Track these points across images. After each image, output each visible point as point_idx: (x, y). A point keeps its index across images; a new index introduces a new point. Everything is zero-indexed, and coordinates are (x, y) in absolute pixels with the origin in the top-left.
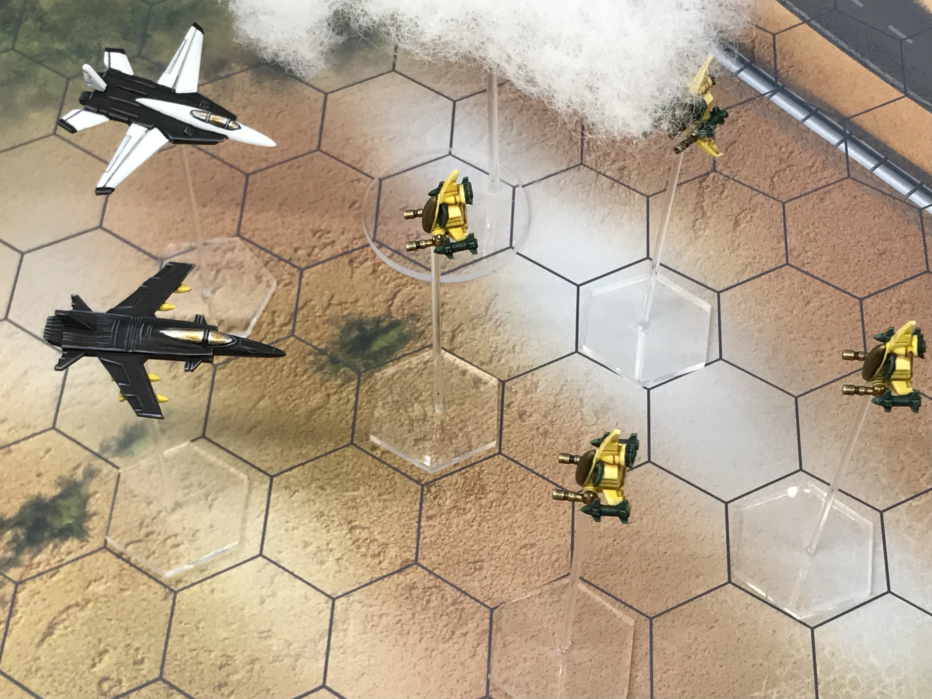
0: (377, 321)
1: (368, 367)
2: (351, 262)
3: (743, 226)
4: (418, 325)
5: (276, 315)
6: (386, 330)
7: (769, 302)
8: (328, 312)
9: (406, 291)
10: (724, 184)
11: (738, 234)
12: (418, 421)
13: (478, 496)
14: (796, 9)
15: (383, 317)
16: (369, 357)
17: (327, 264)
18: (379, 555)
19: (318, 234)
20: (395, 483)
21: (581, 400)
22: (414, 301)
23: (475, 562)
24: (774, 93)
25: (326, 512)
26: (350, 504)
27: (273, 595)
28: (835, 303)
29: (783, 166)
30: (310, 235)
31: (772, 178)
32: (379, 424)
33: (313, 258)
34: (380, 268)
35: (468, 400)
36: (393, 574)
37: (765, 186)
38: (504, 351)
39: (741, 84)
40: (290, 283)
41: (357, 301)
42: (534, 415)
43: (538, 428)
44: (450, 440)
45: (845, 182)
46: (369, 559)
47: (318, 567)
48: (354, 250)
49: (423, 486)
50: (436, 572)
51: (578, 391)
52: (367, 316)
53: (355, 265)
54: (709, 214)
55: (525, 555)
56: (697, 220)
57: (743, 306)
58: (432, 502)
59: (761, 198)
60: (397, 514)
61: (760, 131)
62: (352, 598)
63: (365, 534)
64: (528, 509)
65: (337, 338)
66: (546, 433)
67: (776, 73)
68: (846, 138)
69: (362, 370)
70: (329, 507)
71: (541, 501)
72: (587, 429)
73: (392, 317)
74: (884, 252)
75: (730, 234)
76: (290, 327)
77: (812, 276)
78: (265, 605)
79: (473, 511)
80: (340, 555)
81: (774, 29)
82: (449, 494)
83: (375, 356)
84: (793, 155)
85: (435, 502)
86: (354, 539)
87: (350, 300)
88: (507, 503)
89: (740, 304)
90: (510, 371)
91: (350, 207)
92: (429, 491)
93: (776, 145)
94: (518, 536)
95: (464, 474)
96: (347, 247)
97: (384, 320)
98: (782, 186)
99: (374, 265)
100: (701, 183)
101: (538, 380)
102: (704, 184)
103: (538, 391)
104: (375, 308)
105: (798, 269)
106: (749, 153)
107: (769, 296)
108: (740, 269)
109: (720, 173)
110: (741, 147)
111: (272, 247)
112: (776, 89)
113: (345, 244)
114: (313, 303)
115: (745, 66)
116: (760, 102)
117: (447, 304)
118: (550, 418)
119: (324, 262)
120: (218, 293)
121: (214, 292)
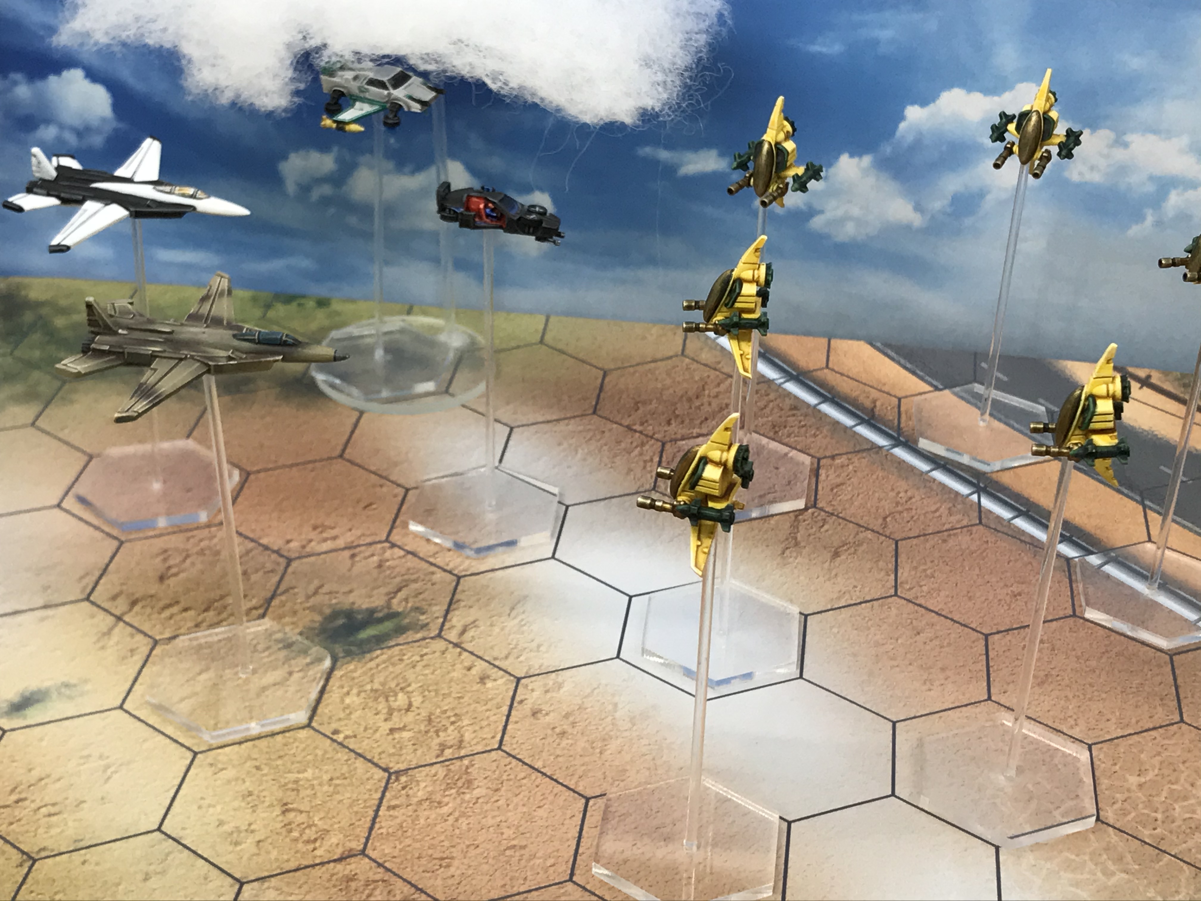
0: (371, 612)
1: (349, 654)
2: (353, 556)
3: (843, 557)
4: (422, 617)
5: (246, 599)
6: (380, 621)
7: (869, 629)
8: (312, 600)
9: (414, 586)
10: (825, 520)
11: (837, 564)
12: (400, 710)
13: (462, 790)
14: (927, 378)
15: (379, 608)
16: (352, 644)
17: (323, 556)
18: (316, 840)
19: (320, 529)
20: (355, 769)
21: (616, 705)
22: (421, 597)
23: (442, 859)
24: (894, 446)
25: (256, 792)
26: (290, 786)
27: (163, 873)
28: (953, 636)
29: (900, 508)
30: (310, 529)
31: (885, 519)
32: (348, 711)
33: (308, 549)
34: (388, 564)
35: (470, 695)
36: (329, 862)
37: (877, 525)
38: (525, 649)
39: (856, 436)
40: (272, 571)
41: (350, 592)
42: (552, 714)
43: (554, 728)
44: (437, 732)
45: (974, 529)
46: (300, 845)
47: (231, 848)
48: (359, 546)
49: (390, 775)
50: (387, 865)
51: (613, 695)
52: (359, 607)
53: (357, 559)
54: (803, 544)
55: (511, 856)
56: (787, 548)
57: (835, 630)
58: (400, 791)
59: (869, 535)
60: (349, 801)
61: (874, 477)
62: (266, 885)
63: (301, 818)
64: (525, 809)
65: (317, 624)
66: (563, 733)
67: (899, 429)
68: (979, 490)
69: (341, 655)
70: (261, 788)
71: (544, 802)
72: (618, 733)
73: (391, 608)
74: (1020, 594)
75: (827, 564)
76: (262, 611)
77: (926, 609)
78: (148, 883)
79: (450, 805)
80: (262, 838)
81: (900, 394)
82: (423, 785)
83: (361, 643)
84: (914, 500)
85: (403, 792)
86: (286, 822)
87: (341, 591)
88: (498, 801)
89: (831, 628)
90: (529, 669)
91: (365, 507)
92: (397, 779)
93: (893, 490)
94: (504, 836)
95: (448, 766)
96: (353, 542)
97: (380, 611)
98: (897, 526)
99: (381, 561)
100: (796, 516)
101: (564, 681)
102: (800, 517)
103: (562, 691)
104: (372, 599)
105: (909, 601)
106: (858, 495)
107: (870, 623)
108: (835, 596)
109: (822, 509)
110: (849, 489)
111: (260, 538)
112: (898, 443)
113: (349, 540)
114: (296, 590)
115: (862, 421)
116: (877, 453)
117: (463, 601)
118: (571, 719)
119: (321, 554)
120: (182, 575)
121: (176, 575)
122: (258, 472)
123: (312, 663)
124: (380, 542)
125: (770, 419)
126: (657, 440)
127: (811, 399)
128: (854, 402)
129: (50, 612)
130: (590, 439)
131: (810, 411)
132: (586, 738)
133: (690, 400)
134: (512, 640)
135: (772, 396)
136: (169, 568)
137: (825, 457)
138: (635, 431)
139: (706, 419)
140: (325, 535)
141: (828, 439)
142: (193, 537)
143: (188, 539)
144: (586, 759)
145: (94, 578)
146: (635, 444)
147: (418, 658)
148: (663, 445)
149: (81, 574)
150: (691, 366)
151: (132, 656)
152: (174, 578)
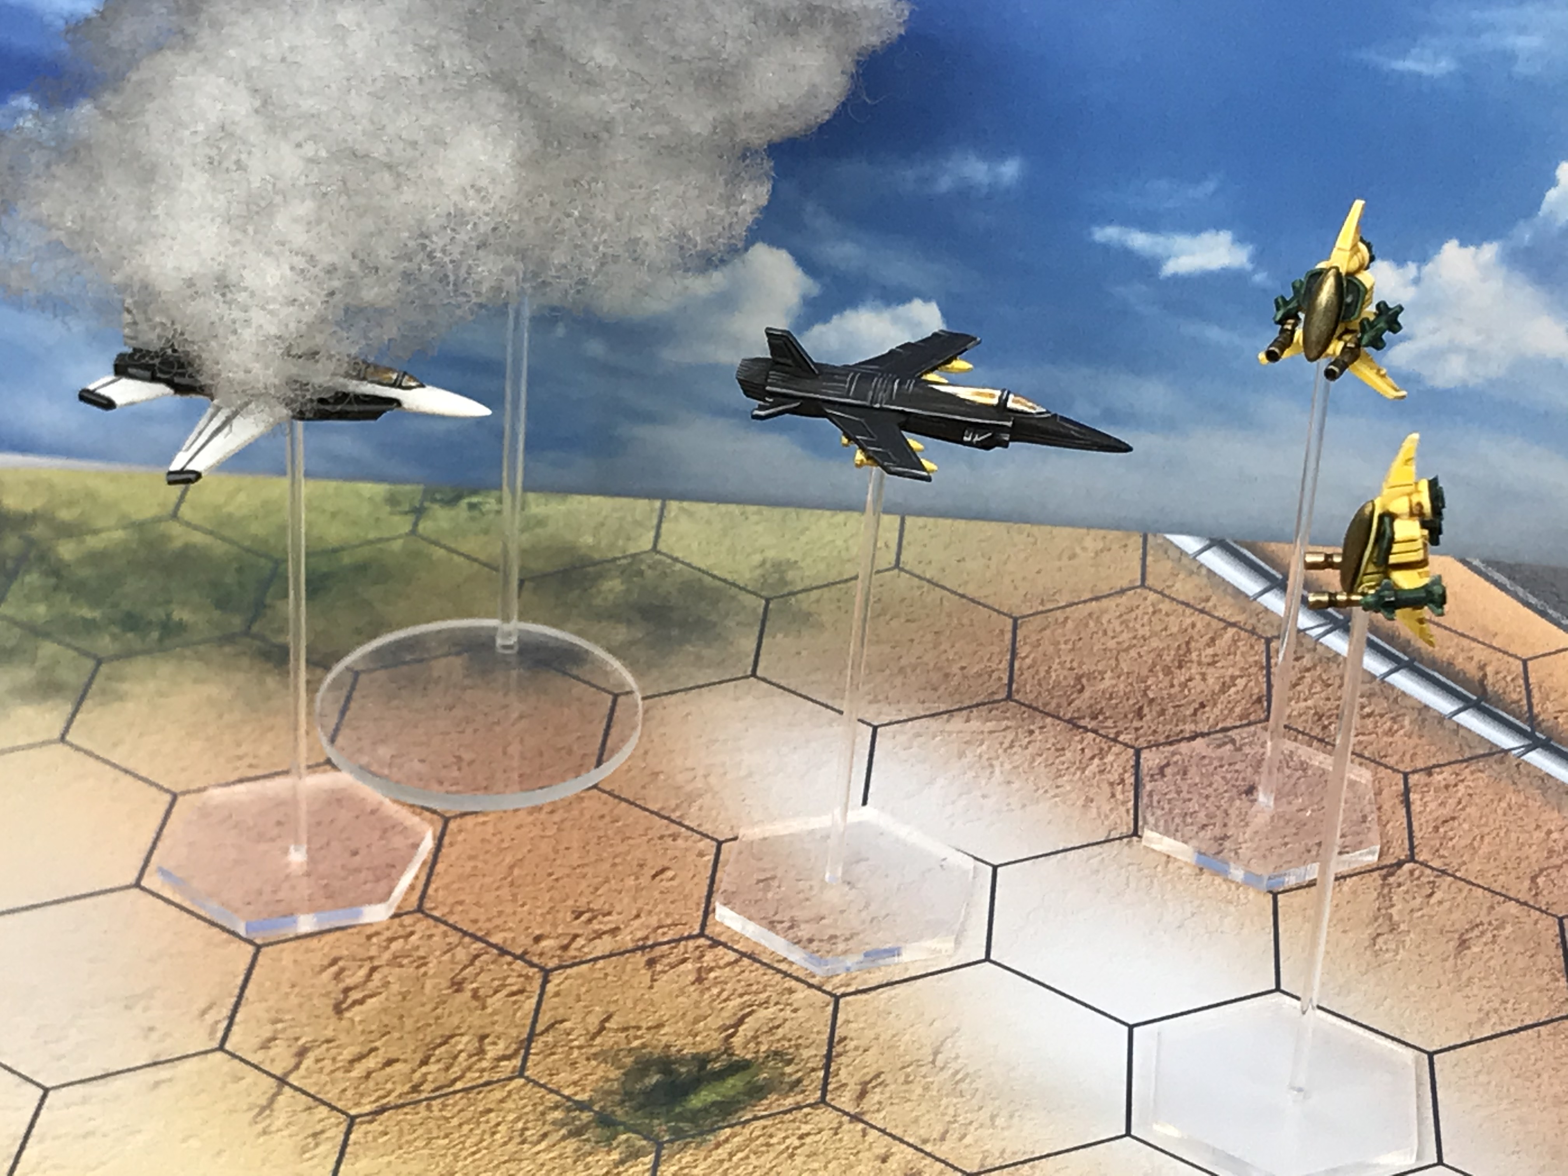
0: (702, 1060)
1: (678, 1134)
2: (651, 963)
3: (1475, 949)
4: (788, 1070)
5: (487, 1041)
6: (720, 1075)
7: (1539, 1075)
8: (598, 1040)
9: (763, 1014)
10: (1434, 882)
11: (1467, 961)
15: (714, 1054)
16: (681, 1117)
17: (601, 964)
19: (586, 916)
22: (780, 1032)
24: (1529, 749)
29: (1555, 860)
30: (569, 917)
31: (1534, 879)
33: (572, 952)
34: (712, 975)
37: (1522, 890)
38: (971, 1123)
39: (1461, 732)
40: (521, 992)
41: (660, 1026)
48: (658, 944)
52: (679, 1051)
53: (659, 968)
54: (1403, 927)
56: (1379, 935)
57: (1483, 1078)
59: (1512, 908)
61: (1504, 804)
65: (616, 1085)
67: (1532, 719)
69: (667, 1138)
73: (733, 1054)
75: (1451, 960)
76: (517, 1062)
81: (1525, 652)
83: (694, 1117)
87: (644, 1025)
89: (1476, 1074)
90: (985, 1158)
91: (654, 877)
93: (1538, 827)
96: (646, 938)
97: (716, 1060)
98: (1556, 890)
99: (699, 970)
100: (1384, 878)
102: (1391, 880)
104: (698, 1039)
106: (1482, 837)
107: (1540, 1064)
108: (1474, 1017)
109: (1424, 864)
110: (1466, 826)
111: (488, 933)
112: (1535, 744)
113: (639, 934)
114: (567, 1025)
115: (1467, 704)
116: (1501, 762)
117: (852, 1039)
119: (596, 960)
120: (371, 1002)
121: (361, 1002)
122: (463, 815)
123: (622, 1162)
124: (690, 937)
125: (1310, 703)
126: (1126, 745)
127: (1377, 667)
128: (1448, 669)
129: (163, 1073)
130: (1011, 746)
131: (1376, 686)
133: (1167, 671)
134: (947, 1107)
135: (1306, 661)
136: (347, 990)
137: (1414, 772)
138: (1086, 730)
139: (1202, 705)
141: (1415, 740)
142: (375, 934)
145: (226, 1012)
146: (1088, 753)
147: (797, 1143)
148: (1138, 753)
149: (202, 1004)
150: (1161, 606)
151: (317, 1145)
152: (357, 1008)
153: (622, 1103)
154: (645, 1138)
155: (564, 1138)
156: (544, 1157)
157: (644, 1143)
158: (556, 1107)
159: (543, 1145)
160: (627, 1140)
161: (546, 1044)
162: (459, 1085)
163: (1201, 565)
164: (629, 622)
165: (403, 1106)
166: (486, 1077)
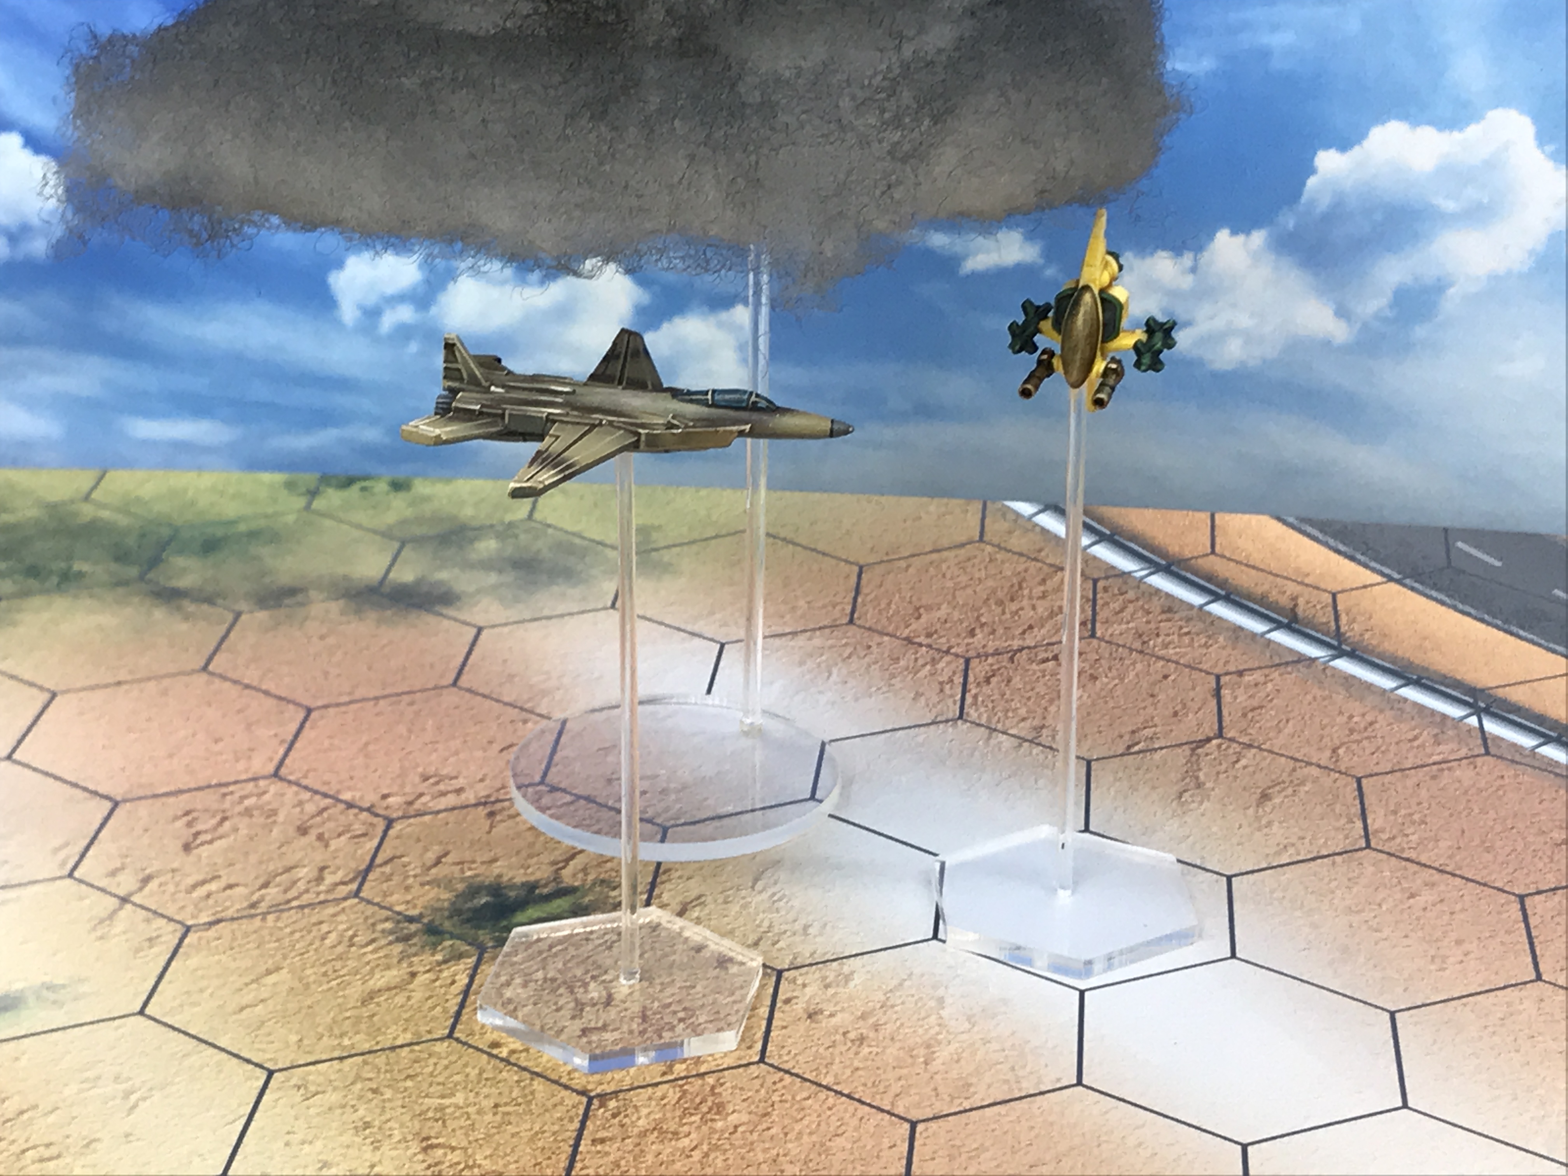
0: (532, 887)
2: (491, 814)
3: (1277, 801)
4: (613, 894)
5: (327, 871)
6: (548, 898)
7: (1333, 892)
8: (433, 872)
10: (1240, 753)
11: (1268, 809)
12: (595, 1005)
13: (709, 1116)
14: (1373, 564)
15: (543, 882)
17: (443, 815)
19: (432, 781)
20: (532, 1093)
21: (941, 1001)
22: (608, 864)
24: (1334, 657)
25: (377, 1123)
26: (430, 1114)
28: (1468, 898)
29: (1355, 736)
30: (417, 779)
31: (1334, 751)
33: (419, 806)
35: (703, 983)
37: (1323, 758)
38: (785, 932)
39: (1272, 646)
40: (364, 835)
41: (493, 861)
42: (839, 1015)
43: (845, 1034)
44: (658, 1032)
45: (1479, 761)
48: (499, 801)
49: (590, 1100)
51: (935, 987)
52: (510, 879)
53: (498, 818)
54: (1209, 785)
56: (1185, 791)
57: (1278, 894)
58: (608, 1120)
59: (1314, 771)
60: (529, 1134)
61: (1309, 697)
63: (454, 1158)
64: (814, 1139)
65: (446, 904)
66: (862, 1039)
67: (1338, 634)
68: (1478, 712)
69: (490, 944)
70: (383, 1118)
71: (843, 1128)
72: (951, 1037)
73: (562, 882)
75: (1252, 809)
76: (354, 886)
77: (1420, 864)
79: (693, 1136)
81: (1334, 587)
82: (644, 1111)
84: (1377, 726)
85: (616, 1121)
86: (430, 1162)
87: (479, 860)
88: (769, 1129)
89: (1272, 892)
90: (795, 958)
91: (502, 750)
92: (603, 1105)
95: (681, 1086)
96: (488, 796)
97: (546, 885)
98: (1355, 759)
100: (1193, 750)
101: (852, 973)
102: (1200, 751)
103: (852, 984)
104: (530, 870)
105: (1390, 854)
106: (1288, 721)
107: (1334, 884)
108: (1271, 851)
109: (1232, 740)
110: (1273, 713)
111: (338, 792)
112: (1340, 653)
113: (483, 793)
114: (405, 859)
115: (1279, 626)
116: (1309, 667)
117: (677, 870)
118: (871, 1021)
119: (438, 812)
120: (218, 844)
121: (211, 842)
122: (326, 707)
123: (445, 962)
125: (1131, 625)
126: (957, 655)
127: (1195, 599)
128: (1262, 600)
130: (849, 657)
131: (1194, 612)
132: (898, 1045)
133: (1000, 603)
134: (762, 921)
135: (1131, 595)
136: (197, 834)
137: (1227, 674)
138: (920, 645)
139: (1031, 627)
140: (442, 787)
141: (1229, 650)
142: (232, 793)
143: (224, 795)
144: (905, 1071)
145: (79, 850)
146: (921, 662)
148: (967, 662)
149: (57, 843)
150: (998, 556)
151: (151, 947)
152: (206, 846)
153: (451, 917)
154: (470, 944)
155: (390, 943)
156: (370, 957)
157: (468, 948)
158: (387, 919)
159: (370, 948)
160: (451, 946)
161: (383, 873)
162: (294, 903)
163: (1037, 525)
164: (500, 571)
165: (237, 919)
166: (322, 897)
